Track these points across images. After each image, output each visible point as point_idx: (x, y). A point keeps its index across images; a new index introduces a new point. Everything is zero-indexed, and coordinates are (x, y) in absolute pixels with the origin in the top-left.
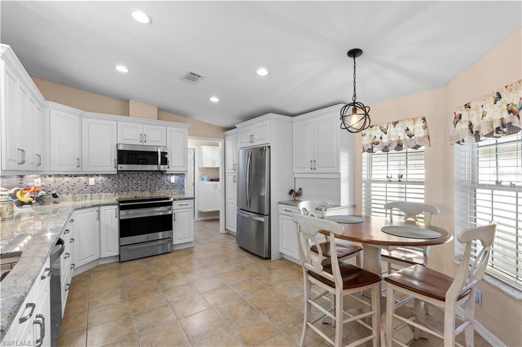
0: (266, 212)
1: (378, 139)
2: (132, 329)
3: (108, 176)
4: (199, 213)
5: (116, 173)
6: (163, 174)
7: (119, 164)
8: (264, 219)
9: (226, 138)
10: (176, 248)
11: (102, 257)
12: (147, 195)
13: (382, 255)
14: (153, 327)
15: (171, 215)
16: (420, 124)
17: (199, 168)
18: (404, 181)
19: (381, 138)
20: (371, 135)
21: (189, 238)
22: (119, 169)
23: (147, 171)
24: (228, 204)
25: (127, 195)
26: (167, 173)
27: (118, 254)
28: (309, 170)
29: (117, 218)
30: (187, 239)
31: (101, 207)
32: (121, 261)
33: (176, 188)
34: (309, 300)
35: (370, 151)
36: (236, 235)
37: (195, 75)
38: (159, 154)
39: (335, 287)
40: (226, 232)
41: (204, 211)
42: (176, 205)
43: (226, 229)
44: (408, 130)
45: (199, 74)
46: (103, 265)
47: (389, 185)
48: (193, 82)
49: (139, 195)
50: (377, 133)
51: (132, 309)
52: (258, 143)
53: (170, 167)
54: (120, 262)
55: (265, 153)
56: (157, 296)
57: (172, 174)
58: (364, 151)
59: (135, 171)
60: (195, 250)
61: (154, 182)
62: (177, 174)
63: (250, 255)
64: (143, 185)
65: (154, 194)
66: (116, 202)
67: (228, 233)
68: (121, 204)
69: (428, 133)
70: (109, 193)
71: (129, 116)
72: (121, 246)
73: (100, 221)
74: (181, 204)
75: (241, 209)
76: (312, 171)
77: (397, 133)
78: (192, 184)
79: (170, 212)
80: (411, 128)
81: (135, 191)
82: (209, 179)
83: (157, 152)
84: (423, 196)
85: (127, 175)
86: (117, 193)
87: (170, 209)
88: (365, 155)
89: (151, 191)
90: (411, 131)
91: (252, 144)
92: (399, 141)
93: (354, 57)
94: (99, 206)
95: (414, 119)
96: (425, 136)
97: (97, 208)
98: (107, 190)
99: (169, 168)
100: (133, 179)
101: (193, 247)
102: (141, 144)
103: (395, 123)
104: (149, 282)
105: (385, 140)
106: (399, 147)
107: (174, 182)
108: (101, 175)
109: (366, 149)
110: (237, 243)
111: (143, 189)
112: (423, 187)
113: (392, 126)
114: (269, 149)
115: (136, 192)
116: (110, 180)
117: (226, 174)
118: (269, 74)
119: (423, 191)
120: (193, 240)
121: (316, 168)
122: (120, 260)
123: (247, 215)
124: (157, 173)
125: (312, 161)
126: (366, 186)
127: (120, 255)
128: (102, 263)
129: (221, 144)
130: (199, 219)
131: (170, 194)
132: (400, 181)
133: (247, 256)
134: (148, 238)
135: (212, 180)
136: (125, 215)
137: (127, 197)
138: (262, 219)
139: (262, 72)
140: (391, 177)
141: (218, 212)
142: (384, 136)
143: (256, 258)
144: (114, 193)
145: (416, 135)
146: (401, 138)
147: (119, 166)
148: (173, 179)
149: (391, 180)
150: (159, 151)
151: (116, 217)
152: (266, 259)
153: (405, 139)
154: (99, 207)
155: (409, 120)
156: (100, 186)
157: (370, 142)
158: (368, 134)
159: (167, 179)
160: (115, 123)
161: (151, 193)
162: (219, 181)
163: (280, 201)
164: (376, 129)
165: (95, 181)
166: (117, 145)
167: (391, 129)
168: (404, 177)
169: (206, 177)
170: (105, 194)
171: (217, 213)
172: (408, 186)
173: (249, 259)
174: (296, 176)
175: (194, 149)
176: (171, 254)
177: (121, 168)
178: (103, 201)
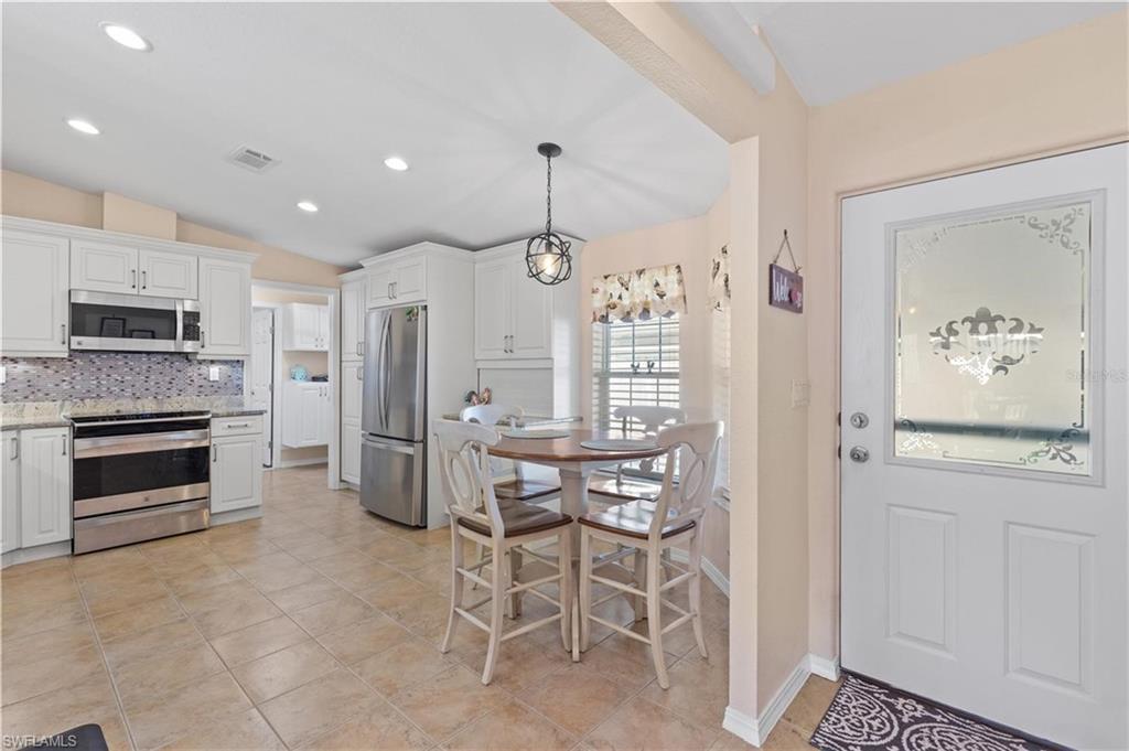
0: (418, 436)
1: (615, 299)
2: (100, 665)
3: (44, 362)
4: (282, 451)
5: (66, 355)
6: (189, 361)
7: (73, 335)
8: (412, 449)
9: (344, 288)
10: (219, 521)
11: (24, 546)
12: (148, 406)
13: (590, 491)
14: (147, 657)
15: (206, 450)
16: (673, 276)
17: (284, 352)
18: (655, 373)
19: (620, 297)
20: (605, 292)
21: (251, 497)
22: (73, 347)
23: (148, 353)
24: (348, 427)
25: (95, 407)
26: (199, 357)
27: (68, 537)
28: (502, 354)
29: (67, 457)
30: (245, 501)
31: (22, 431)
32: (76, 552)
33: (222, 391)
34: (459, 570)
35: (604, 319)
36: (358, 489)
37: (258, 155)
38: (180, 317)
39: (490, 536)
40: (343, 486)
41: (295, 446)
42: (217, 427)
43: (341, 481)
44: (657, 284)
45: (265, 154)
46: (28, 564)
47: (634, 380)
48: (255, 169)
49: (127, 406)
50: (614, 288)
51: (100, 634)
52: (404, 299)
53: (206, 344)
54: (74, 555)
55: (416, 320)
56: (164, 607)
57: (212, 362)
58: (595, 320)
59: (117, 352)
60: (264, 522)
61: (168, 379)
62: (225, 362)
63: (384, 525)
64: (138, 385)
65: (165, 405)
66: (65, 420)
67: (346, 488)
68: (77, 425)
69: (684, 291)
70: (46, 403)
71: (102, 228)
72: (75, 519)
73: (20, 462)
74: (231, 424)
75: (371, 434)
76: (509, 355)
77: (642, 290)
78: (267, 388)
79: (204, 443)
80: (661, 282)
81: (118, 397)
82: (310, 377)
83: (175, 312)
84: (677, 397)
85: (96, 360)
86: (67, 403)
87: (205, 437)
88: (598, 326)
89: (160, 397)
90: (662, 287)
91: (393, 302)
92: (646, 303)
93: (549, 157)
94: (18, 428)
95: (666, 267)
96: (679, 297)
97: (13, 434)
98: (40, 395)
99: (203, 347)
100: (111, 371)
101: (260, 518)
102: (135, 291)
103: (640, 273)
104: (144, 585)
105: (626, 302)
106: (646, 312)
107: (217, 379)
108: (25, 359)
109: (598, 317)
110: (361, 503)
111: (138, 395)
112: (677, 381)
113: (636, 277)
114: (424, 312)
115: (118, 402)
116: (49, 371)
117: (343, 364)
118: (409, 169)
119: (677, 389)
120: (260, 503)
121: (515, 351)
122: (73, 549)
123: (382, 444)
124: (175, 358)
125: (506, 337)
126: (599, 384)
127: (73, 540)
128: (23, 559)
129: (332, 299)
130: (283, 466)
131: (208, 404)
132: (650, 372)
133: (377, 526)
134: (147, 499)
135: (315, 379)
136: (88, 448)
137: (95, 410)
138: (410, 450)
139: (396, 164)
140: (638, 367)
141: (325, 447)
142: (625, 294)
143: (396, 529)
144: (59, 403)
145: (669, 295)
146: (649, 299)
147: (75, 339)
148: (214, 372)
149: (639, 371)
150: (179, 310)
151: (64, 453)
152: (417, 528)
153: (654, 301)
154: (19, 432)
155: (659, 268)
156: (20, 386)
157: (605, 303)
158: (601, 290)
159: (200, 372)
160: (67, 241)
161: (160, 403)
162: (326, 381)
163: (447, 413)
164: (613, 282)
165: (7, 374)
166: (70, 291)
167: (635, 283)
168: (657, 365)
169: (300, 373)
170: (36, 404)
171: (323, 450)
172: (661, 381)
173: (380, 531)
174: (480, 365)
175: (273, 311)
176: (206, 532)
177: (79, 343)
178: (29, 420)
